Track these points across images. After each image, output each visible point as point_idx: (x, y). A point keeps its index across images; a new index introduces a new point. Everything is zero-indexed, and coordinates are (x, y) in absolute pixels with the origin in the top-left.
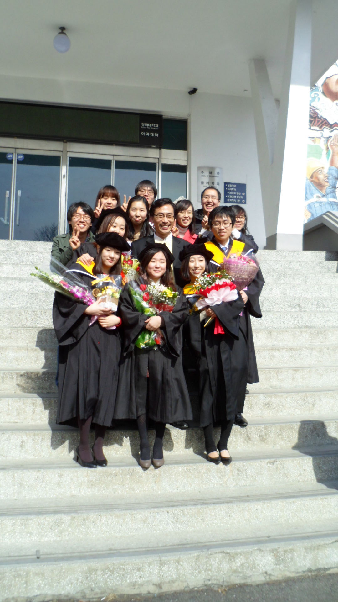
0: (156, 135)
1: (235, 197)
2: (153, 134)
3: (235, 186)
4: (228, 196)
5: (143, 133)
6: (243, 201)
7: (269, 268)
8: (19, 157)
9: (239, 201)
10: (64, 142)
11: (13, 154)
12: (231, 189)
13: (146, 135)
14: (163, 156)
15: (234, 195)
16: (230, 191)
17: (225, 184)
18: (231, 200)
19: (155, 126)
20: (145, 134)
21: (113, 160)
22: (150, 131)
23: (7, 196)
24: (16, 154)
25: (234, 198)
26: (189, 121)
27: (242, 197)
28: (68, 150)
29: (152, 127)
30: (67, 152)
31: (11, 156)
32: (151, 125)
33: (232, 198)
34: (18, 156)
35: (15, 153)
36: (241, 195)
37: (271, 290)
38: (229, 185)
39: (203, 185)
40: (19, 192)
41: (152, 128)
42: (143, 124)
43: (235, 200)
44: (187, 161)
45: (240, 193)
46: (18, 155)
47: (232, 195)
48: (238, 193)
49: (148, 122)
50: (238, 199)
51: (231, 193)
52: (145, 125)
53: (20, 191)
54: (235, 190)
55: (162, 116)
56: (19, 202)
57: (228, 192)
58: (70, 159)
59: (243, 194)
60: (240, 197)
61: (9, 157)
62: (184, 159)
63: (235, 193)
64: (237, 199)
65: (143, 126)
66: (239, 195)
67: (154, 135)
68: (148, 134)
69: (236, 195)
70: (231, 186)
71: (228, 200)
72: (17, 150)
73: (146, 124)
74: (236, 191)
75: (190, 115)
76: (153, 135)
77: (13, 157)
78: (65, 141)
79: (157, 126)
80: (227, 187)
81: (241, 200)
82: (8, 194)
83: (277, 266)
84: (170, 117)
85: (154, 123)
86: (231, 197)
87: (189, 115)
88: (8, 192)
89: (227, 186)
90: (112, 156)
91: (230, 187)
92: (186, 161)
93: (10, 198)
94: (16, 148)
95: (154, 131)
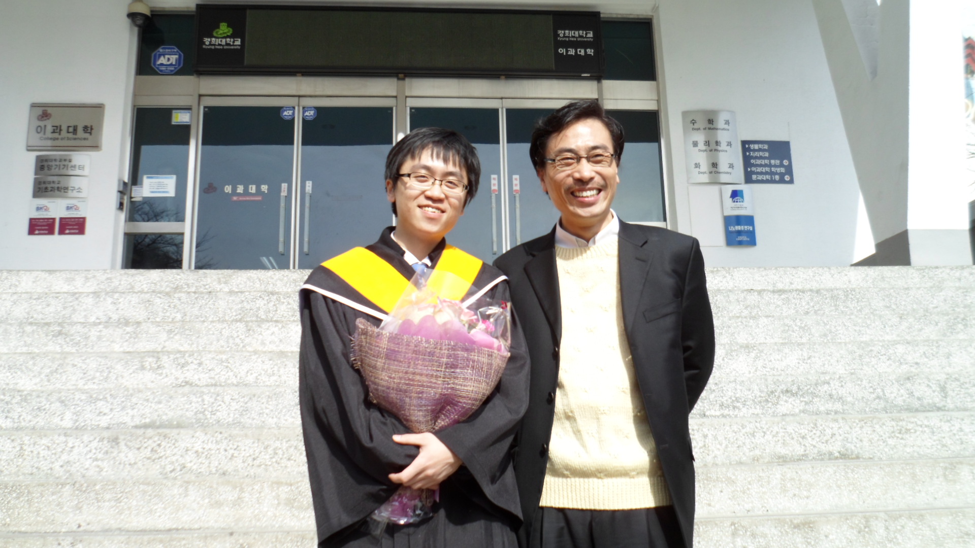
0: (590, 52)
1: (767, 169)
2: (583, 51)
3: (766, 147)
4: (754, 169)
5: (562, 51)
6: (787, 178)
7: (915, 306)
8: (307, 114)
9: (777, 177)
10: (399, 79)
11: (294, 108)
12: (757, 154)
13: (569, 53)
14: (607, 94)
15: (765, 165)
16: (756, 158)
17: (744, 143)
18: (760, 177)
19: (586, 34)
20: (567, 51)
21: (502, 108)
22: (576, 44)
23: (284, 193)
24: (301, 108)
25: (766, 173)
26: (655, 22)
27: (783, 170)
28: (407, 94)
29: (580, 36)
30: (406, 97)
31: (291, 112)
32: (577, 33)
33: (761, 173)
34: (304, 113)
35: (299, 106)
36: (781, 165)
37: (948, 358)
38: (752, 146)
39: (696, 149)
40: (309, 185)
41: (579, 39)
42: (561, 33)
43: (768, 177)
44: (658, 101)
45: (778, 162)
46: (305, 109)
47: (761, 165)
48: (773, 162)
49: (571, 29)
50: (776, 173)
51: (759, 162)
52: (564, 34)
53: (311, 182)
54: (767, 154)
55: (598, 13)
56: (307, 204)
57: (752, 161)
58: (413, 110)
59: (786, 162)
60: (778, 170)
61: (287, 114)
62: (650, 98)
63: (767, 162)
64: (772, 173)
65: (562, 35)
66: (775, 166)
67: (586, 52)
68: (572, 52)
69: (770, 166)
70: (756, 147)
71: (754, 177)
72: (301, 99)
73: (567, 32)
74: (769, 158)
75: (658, 7)
76: (582, 53)
77: (294, 113)
78: (401, 76)
79: (591, 35)
80: (749, 150)
81: (782, 175)
82: (286, 190)
83: (935, 301)
84: (614, 16)
85: (583, 30)
86: (759, 170)
87: (656, 8)
88: (284, 186)
89: (749, 148)
90: (500, 100)
91: (754, 150)
92: (656, 102)
93: (288, 198)
94: (299, 96)
95: (585, 45)
